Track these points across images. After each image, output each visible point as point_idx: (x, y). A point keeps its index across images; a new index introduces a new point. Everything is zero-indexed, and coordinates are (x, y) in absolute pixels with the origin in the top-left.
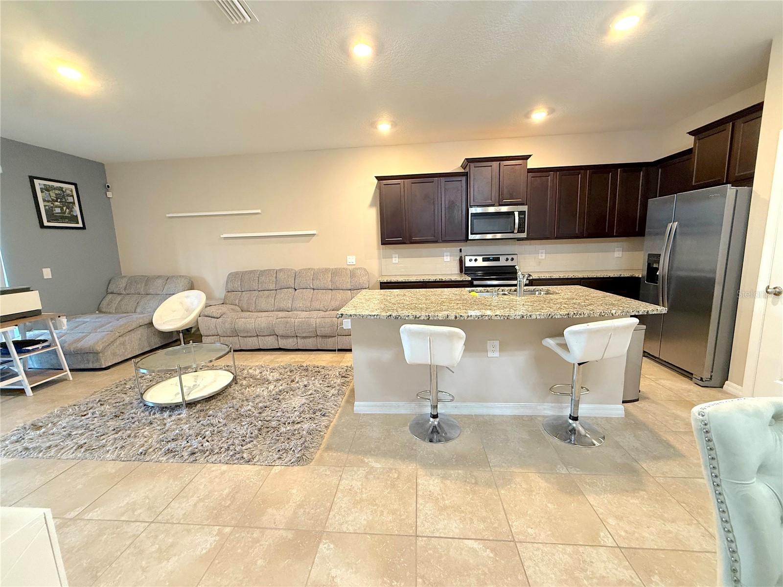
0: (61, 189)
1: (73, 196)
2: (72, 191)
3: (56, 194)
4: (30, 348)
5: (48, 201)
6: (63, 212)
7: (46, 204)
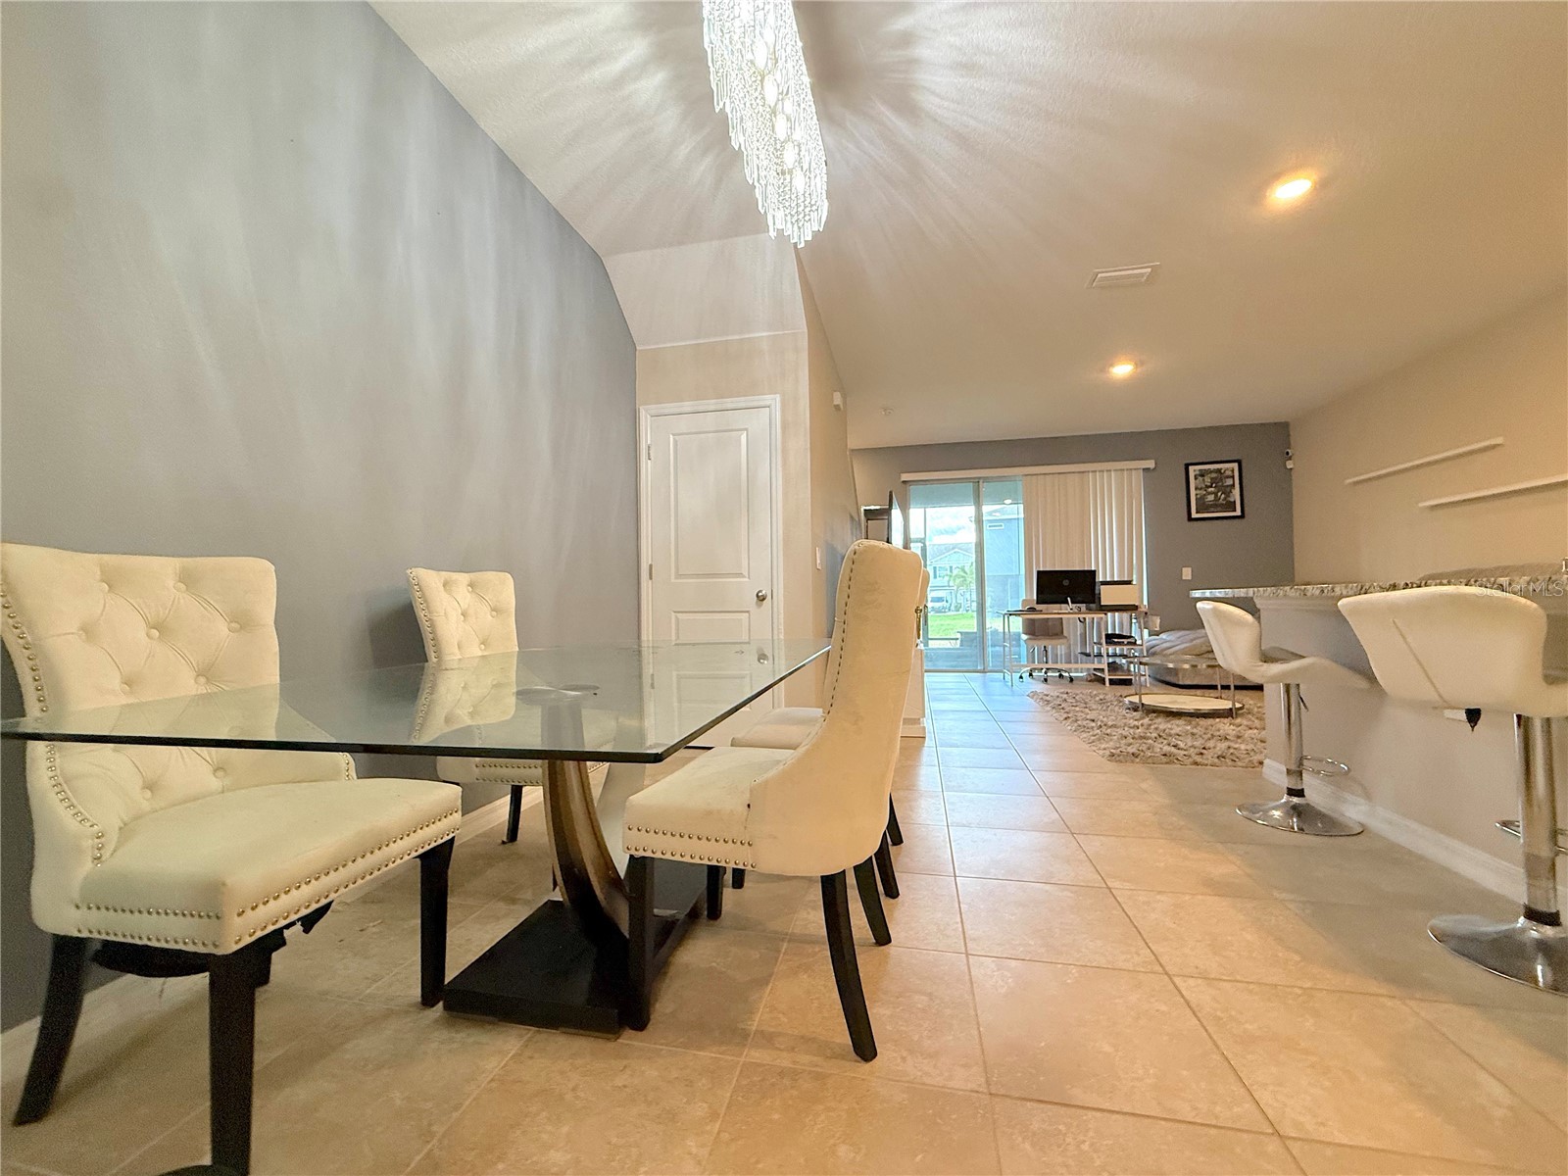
0: (1219, 471)
1: (1233, 477)
2: (1233, 471)
3: (1212, 479)
4: (1116, 640)
5: (1201, 489)
6: (1217, 498)
7: (1198, 492)
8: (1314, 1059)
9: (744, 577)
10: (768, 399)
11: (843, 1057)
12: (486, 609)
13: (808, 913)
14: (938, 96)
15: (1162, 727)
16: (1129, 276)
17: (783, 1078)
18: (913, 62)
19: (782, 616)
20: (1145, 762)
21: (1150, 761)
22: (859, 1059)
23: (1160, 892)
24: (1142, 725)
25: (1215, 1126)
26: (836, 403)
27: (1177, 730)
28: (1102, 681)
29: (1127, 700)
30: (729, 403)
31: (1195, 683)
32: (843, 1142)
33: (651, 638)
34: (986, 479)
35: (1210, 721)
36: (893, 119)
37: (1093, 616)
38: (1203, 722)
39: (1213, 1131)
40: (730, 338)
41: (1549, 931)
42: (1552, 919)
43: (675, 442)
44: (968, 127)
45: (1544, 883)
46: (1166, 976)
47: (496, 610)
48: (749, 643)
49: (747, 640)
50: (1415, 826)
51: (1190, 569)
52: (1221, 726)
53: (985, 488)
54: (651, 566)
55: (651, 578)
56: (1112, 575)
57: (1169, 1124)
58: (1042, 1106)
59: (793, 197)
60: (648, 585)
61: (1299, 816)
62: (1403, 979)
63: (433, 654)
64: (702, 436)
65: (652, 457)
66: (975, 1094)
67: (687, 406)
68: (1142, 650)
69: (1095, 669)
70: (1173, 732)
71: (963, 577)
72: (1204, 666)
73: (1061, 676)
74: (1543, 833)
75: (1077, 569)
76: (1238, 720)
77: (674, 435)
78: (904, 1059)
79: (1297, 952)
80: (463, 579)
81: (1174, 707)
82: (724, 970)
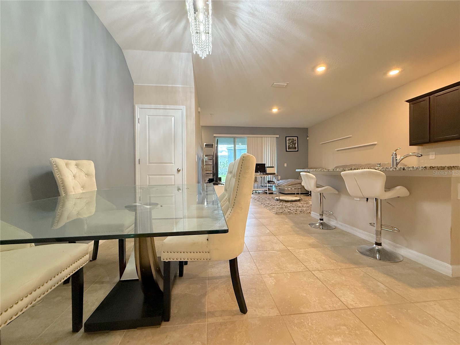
0: (293, 139)
1: (296, 141)
2: (296, 139)
3: (291, 141)
4: (270, 182)
6: (292, 146)
7: (289, 144)
8: (348, 287)
9: (173, 164)
10: (181, 107)
11: (237, 314)
12: (83, 174)
13: (211, 269)
14: (243, 21)
15: (285, 205)
16: (281, 85)
17: (221, 326)
18: (238, 8)
19: (185, 176)
20: (284, 214)
21: (285, 214)
22: (242, 314)
23: (300, 249)
24: (281, 204)
25: (336, 310)
26: (199, 111)
27: (289, 205)
28: (267, 193)
29: (275, 198)
30: (168, 107)
31: (288, 193)
32: (247, 342)
33: (139, 184)
34: (237, 137)
35: (295, 203)
36: (229, 24)
37: (265, 176)
38: (294, 203)
39: (336, 312)
40: (168, 85)
41: (380, 247)
42: (380, 244)
43: (149, 118)
44: (249, 33)
45: (379, 236)
46: (310, 272)
47: (88, 175)
48: (174, 185)
49: (174, 184)
50: (347, 225)
51: (286, 164)
52: (298, 204)
53: (237, 140)
54: (139, 159)
55: (139, 163)
56: (268, 165)
57: (326, 312)
58: (295, 315)
59: (200, 42)
60: (138, 166)
61: (322, 225)
62: (357, 263)
63: (63, 192)
64: (159, 117)
65: (140, 122)
66: (278, 316)
67: (153, 106)
68: (276, 185)
69: (264, 190)
70: (288, 206)
71: (224, 165)
72: (294, 189)
73: (256, 192)
74: (379, 225)
75: (260, 163)
76: (301, 202)
77: (148, 115)
78: (255, 310)
79: (335, 260)
80: (73, 162)
81: (286, 199)
82: (190, 293)
